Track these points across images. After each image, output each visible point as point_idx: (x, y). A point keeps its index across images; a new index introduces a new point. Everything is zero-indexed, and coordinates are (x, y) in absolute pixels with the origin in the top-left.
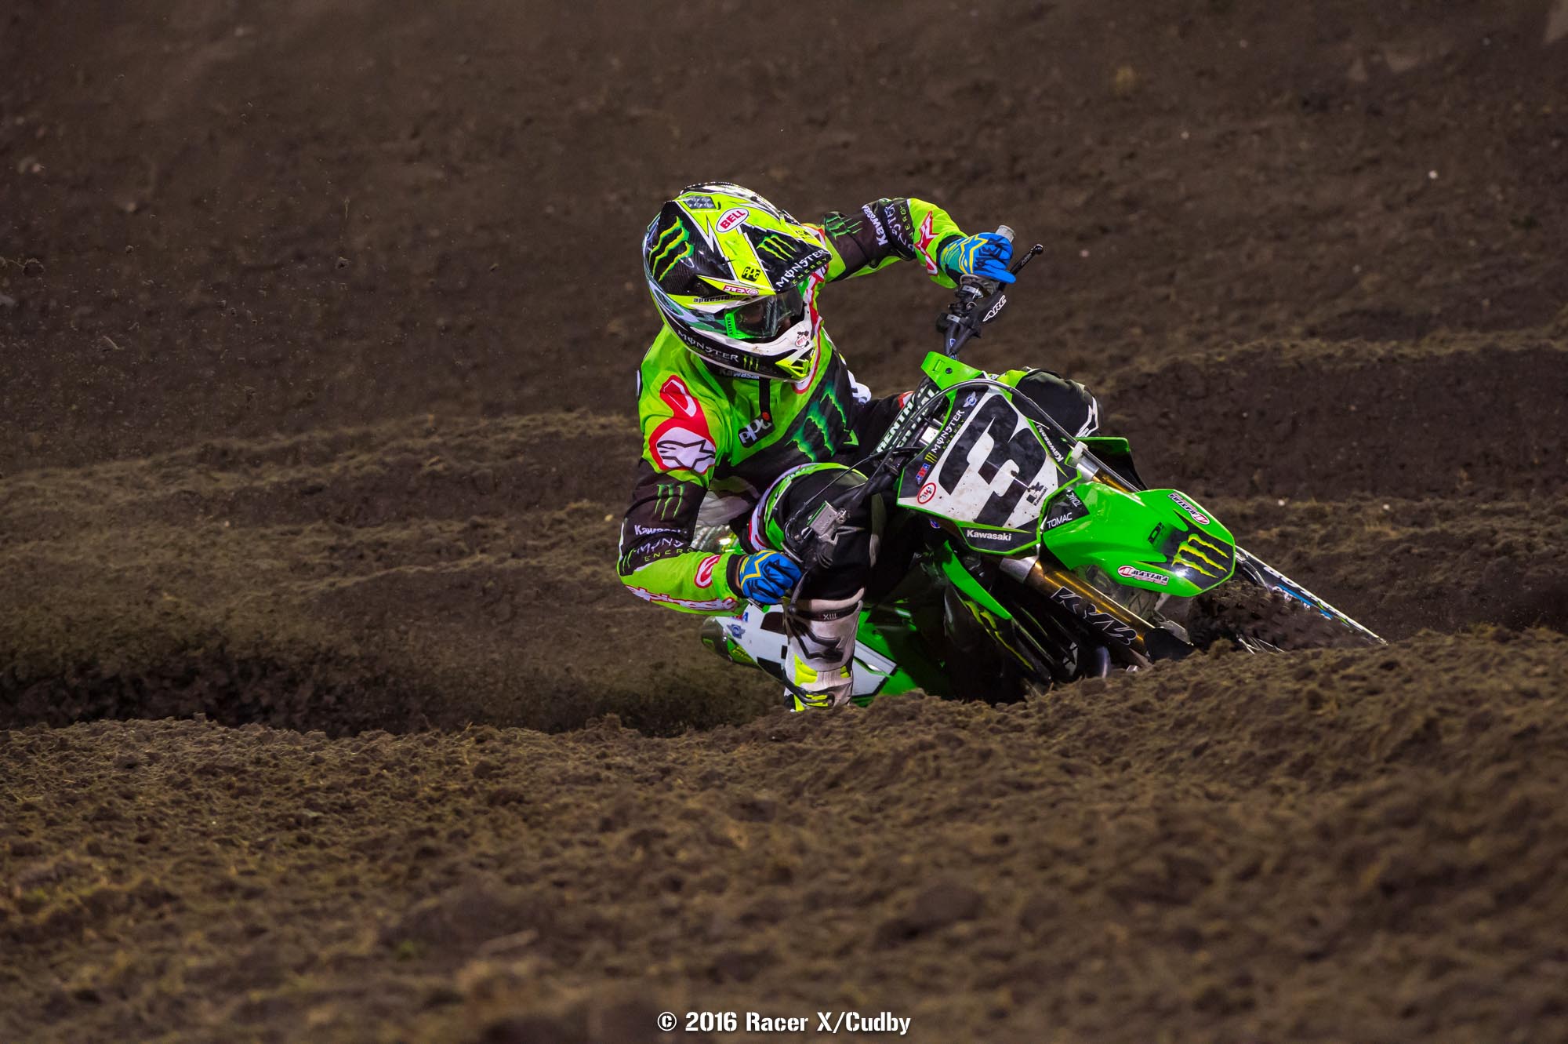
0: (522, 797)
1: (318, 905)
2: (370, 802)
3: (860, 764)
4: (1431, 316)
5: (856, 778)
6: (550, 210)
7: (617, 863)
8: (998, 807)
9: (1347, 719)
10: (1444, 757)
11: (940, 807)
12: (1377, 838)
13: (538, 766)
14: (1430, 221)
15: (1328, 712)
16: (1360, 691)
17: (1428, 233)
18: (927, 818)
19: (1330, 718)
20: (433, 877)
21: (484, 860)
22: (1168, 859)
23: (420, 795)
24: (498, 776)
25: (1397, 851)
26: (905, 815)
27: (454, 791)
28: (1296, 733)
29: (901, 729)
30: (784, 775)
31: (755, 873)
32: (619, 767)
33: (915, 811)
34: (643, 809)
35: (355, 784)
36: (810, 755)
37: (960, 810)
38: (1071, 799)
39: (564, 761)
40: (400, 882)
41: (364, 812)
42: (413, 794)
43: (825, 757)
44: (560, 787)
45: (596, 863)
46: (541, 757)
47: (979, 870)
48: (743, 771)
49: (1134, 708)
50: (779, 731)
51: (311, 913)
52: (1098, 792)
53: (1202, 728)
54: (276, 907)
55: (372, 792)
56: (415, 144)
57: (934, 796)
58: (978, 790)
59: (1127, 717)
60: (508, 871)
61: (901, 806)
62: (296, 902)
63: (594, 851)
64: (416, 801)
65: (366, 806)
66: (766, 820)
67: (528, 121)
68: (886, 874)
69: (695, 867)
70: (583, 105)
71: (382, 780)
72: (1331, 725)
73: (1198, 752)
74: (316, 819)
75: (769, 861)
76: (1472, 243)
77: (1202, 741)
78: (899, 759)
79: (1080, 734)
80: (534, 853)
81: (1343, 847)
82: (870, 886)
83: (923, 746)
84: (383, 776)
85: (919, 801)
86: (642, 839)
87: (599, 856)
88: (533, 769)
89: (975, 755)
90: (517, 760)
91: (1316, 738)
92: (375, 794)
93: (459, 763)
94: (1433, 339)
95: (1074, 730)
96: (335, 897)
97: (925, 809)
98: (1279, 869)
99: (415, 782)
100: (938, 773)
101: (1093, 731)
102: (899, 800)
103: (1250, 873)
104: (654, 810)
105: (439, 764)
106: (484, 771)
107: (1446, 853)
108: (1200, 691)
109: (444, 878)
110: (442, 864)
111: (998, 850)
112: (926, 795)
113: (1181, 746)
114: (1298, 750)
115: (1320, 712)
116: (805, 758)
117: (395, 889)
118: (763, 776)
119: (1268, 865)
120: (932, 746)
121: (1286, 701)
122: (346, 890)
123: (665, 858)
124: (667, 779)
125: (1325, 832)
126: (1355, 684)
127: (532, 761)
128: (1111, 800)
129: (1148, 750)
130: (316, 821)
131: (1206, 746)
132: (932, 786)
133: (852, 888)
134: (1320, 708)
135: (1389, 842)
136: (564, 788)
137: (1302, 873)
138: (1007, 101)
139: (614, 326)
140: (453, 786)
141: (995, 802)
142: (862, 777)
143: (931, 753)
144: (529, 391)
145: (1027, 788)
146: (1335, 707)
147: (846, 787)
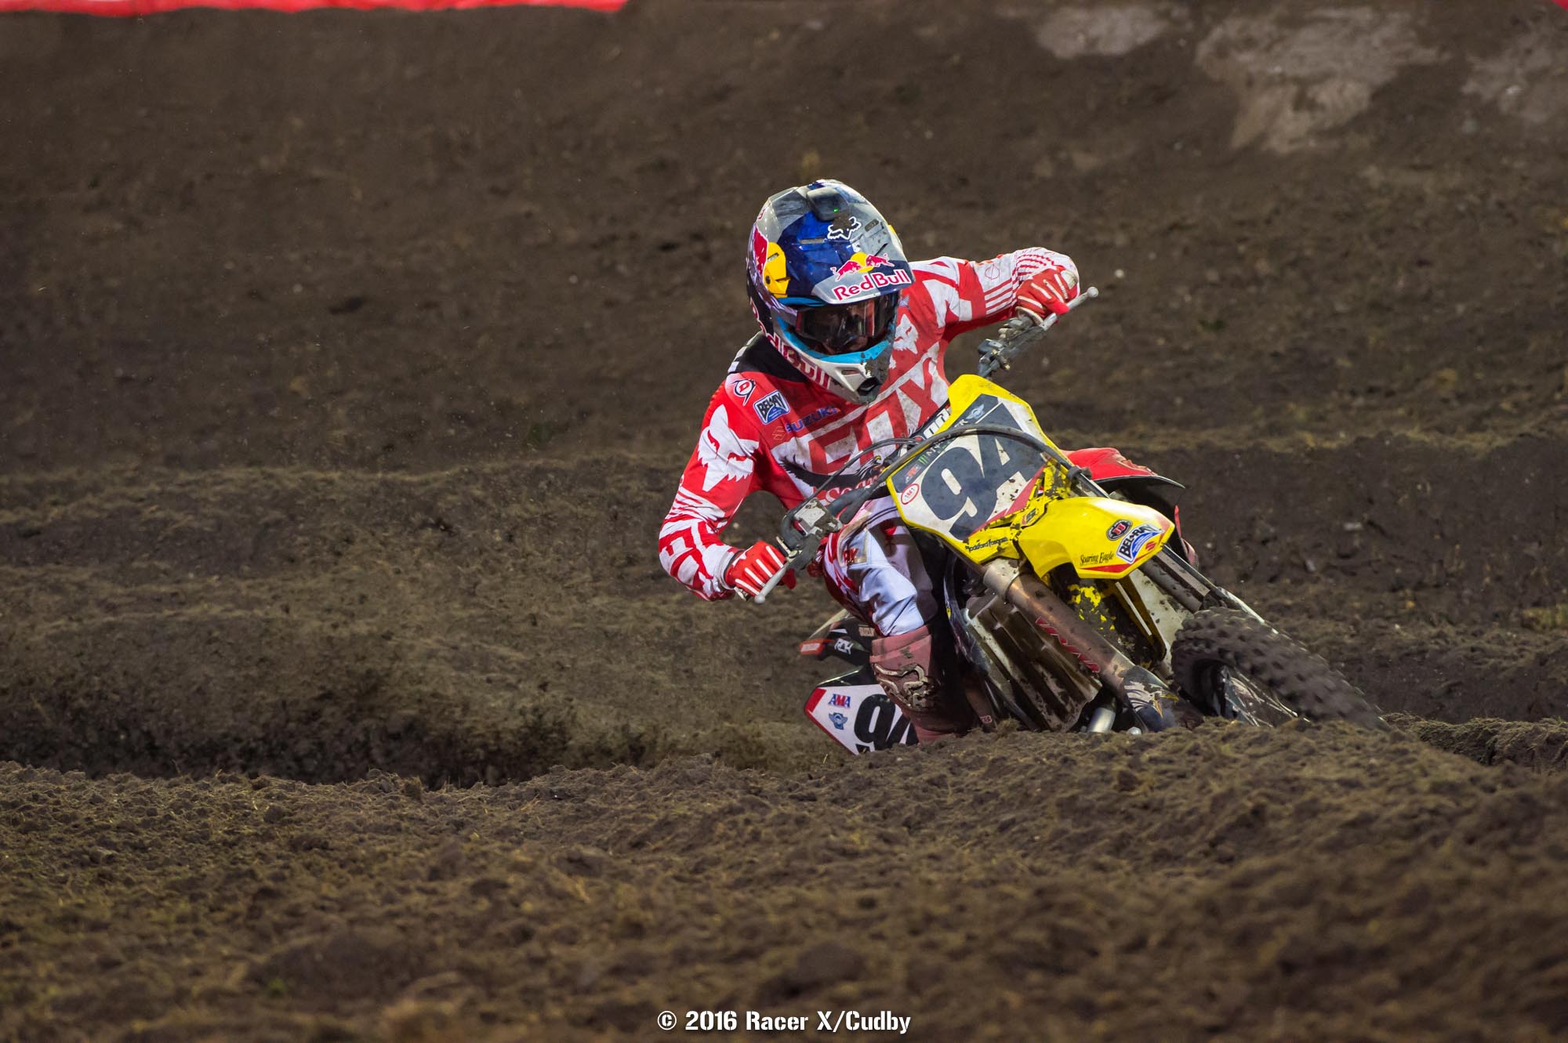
0: (326, 843)
1: (163, 940)
2: (163, 843)
3: (665, 825)
4: (1124, 412)
5: (663, 838)
6: (229, 266)
7: (462, 911)
8: (827, 873)
9: (1162, 801)
10: (1273, 842)
11: (762, 870)
12: (1270, 916)
13: (332, 813)
14: (1119, 318)
15: (1138, 794)
16: (1170, 774)
17: (1116, 329)
18: (749, 881)
19: (1143, 799)
20: (276, 918)
21: (327, 903)
22: (1054, 929)
23: (213, 838)
24: (290, 822)
25: (1294, 929)
26: (725, 877)
27: (249, 835)
28: (1108, 812)
29: (692, 792)
30: (583, 833)
31: (605, 926)
32: (411, 818)
33: (738, 874)
34: (471, 859)
35: (145, 824)
36: (607, 815)
37: (786, 874)
38: (900, 868)
39: (355, 810)
40: (240, 920)
41: (157, 853)
42: (205, 837)
43: (627, 817)
44: (362, 836)
45: (437, 910)
46: (332, 805)
47: (848, 932)
48: (538, 828)
49: (931, 782)
50: (561, 790)
51: (157, 948)
52: (925, 862)
53: (1005, 804)
54: (123, 941)
55: (164, 832)
56: (94, 193)
57: (756, 859)
58: (802, 855)
59: (925, 790)
60: (351, 915)
61: (719, 868)
62: (143, 937)
63: (435, 899)
64: (210, 844)
65: (159, 846)
66: (597, 875)
67: (209, 177)
68: (752, 932)
69: (541, 918)
70: (264, 162)
71: (172, 822)
72: (1146, 807)
73: (1003, 828)
74: (110, 857)
75: (620, 916)
76: (1161, 342)
77: (1007, 817)
78: (708, 822)
79: (877, 805)
80: (377, 899)
81: (1232, 925)
82: (737, 944)
83: (732, 811)
84: (171, 818)
85: (740, 864)
86: (483, 888)
87: (441, 903)
88: (327, 817)
89: (791, 821)
90: (307, 807)
91: (1129, 818)
92: (167, 835)
93: (245, 807)
94: (1132, 433)
95: (869, 802)
96: (179, 933)
97: (746, 872)
98: (1166, 943)
99: (205, 825)
100: (756, 836)
101: (891, 803)
102: (716, 862)
103: (1138, 945)
104: (482, 861)
105: (226, 808)
106: (274, 816)
107: (1344, 934)
108: (998, 768)
109: (286, 919)
110: (284, 905)
111: (865, 913)
112: (748, 858)
113: (984, 821)
114: (1113, 828)
115: (1133, 793)
116: (603, 817)
117: (238, 927)
118: (560, 833)
119: (1154, 940)
120: (741, 811)
121: (1096, 781)
122: (189, 926)
123: (511, 908)
124: (463, 833)
125: (1209, 908)
126: (1164, 767)
127: (324, 809)
128: (939, 870)
129: (950, 824)
130: (110, 859)
131: (1013, 822)
132: (752, 849)
133: (719, 945)
134: (1133, 789)
135: (1283, 922)
136: (366, 836)
137: (1190, 948)
138: (691, 180)
139: (296, 384)
140: (247, 830)
141: (822, 868)
142: (668, 838)
143: (741, 818)
144: (212, 444)
145: (853, 855)
146: (1148, 789)
147: (653, 847)
